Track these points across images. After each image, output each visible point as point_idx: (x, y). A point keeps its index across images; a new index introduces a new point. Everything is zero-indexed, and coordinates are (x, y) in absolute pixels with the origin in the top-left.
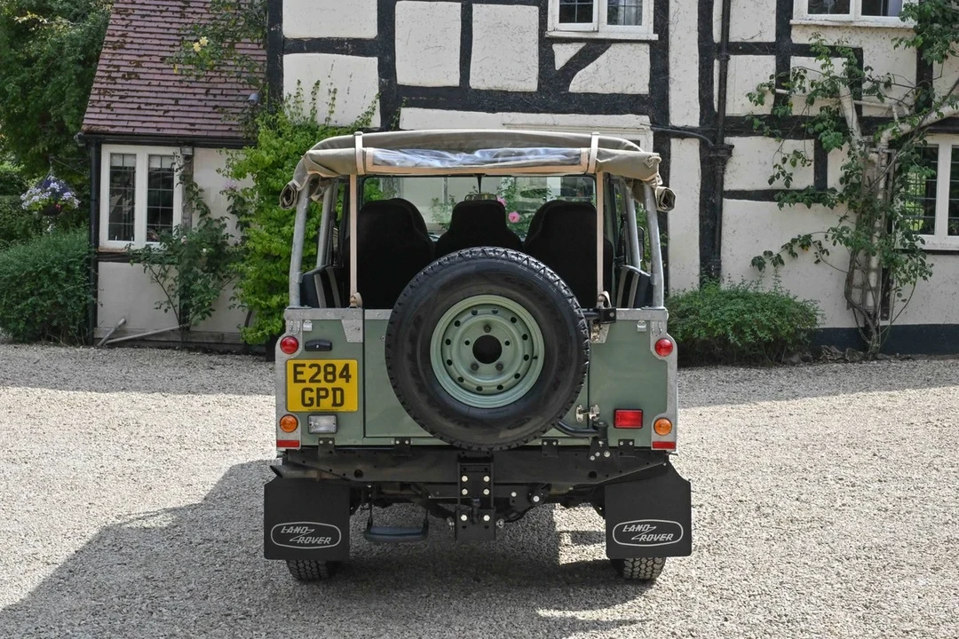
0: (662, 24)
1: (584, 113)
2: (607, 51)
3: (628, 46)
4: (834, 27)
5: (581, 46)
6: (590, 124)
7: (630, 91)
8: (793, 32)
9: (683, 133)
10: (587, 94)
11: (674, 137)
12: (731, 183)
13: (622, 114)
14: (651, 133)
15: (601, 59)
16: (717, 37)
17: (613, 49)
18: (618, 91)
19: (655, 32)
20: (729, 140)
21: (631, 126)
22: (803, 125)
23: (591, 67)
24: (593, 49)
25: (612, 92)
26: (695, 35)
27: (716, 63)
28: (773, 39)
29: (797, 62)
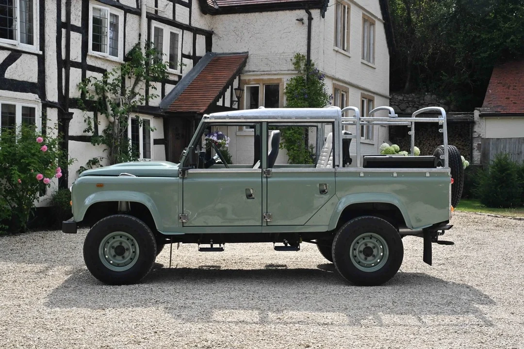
0: (42, 47)
1: (11, 91)
2: (21, 57)
3: (29, 55)
4: (100, 58)
5: (9, 52)
6: (15, 97)
7: (30, 81)
8: (87, 58)
9: (52, 105)
10: (12, 80)
11: (48, 107)
12: (71, 133)
13: (27, 93)
14: (41, 104)
15: (18, 61)
16: (64, 57)
17: (23, 56)
18: (25, 80)
19: (40, 50)
20: (70, 110)
21: (33, 99)
22: (94, 105)
23: (14, 65)
24: (15, 55)
25: (23, 80)
26: (55, 54)
27: (63, 69)
28: (81, 61)
29: (89, 74)
